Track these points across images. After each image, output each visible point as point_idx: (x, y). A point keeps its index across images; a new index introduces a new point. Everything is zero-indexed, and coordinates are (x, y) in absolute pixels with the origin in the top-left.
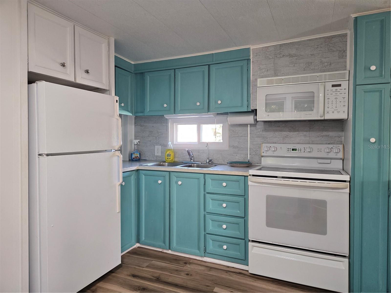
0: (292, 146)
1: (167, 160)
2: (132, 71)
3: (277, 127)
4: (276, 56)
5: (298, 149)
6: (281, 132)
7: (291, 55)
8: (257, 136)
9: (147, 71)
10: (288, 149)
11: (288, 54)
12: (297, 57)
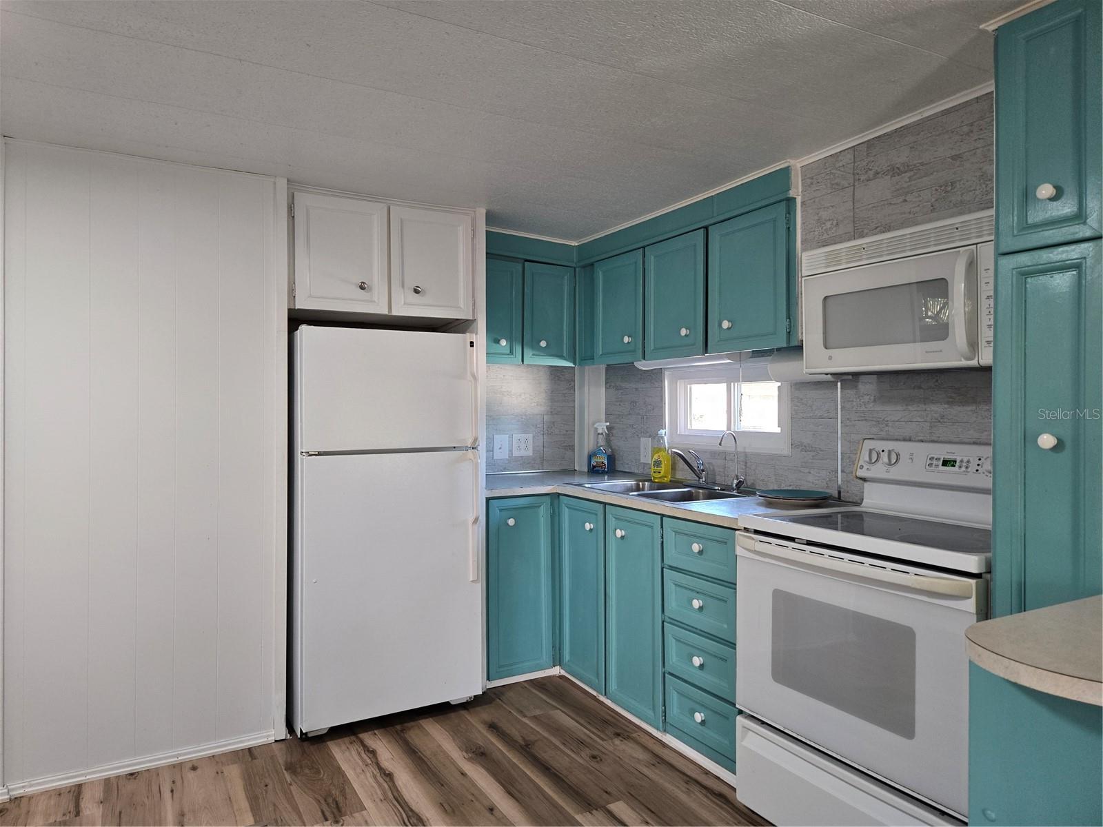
0: (944, 452)
1: (654, 475)
2: (573, 262)
3: (914, 388)
4: (857, 177)
5: (962, 461)
6: (925, 404)
7: (896, 170)
8: (861, 417)
9: (599, 258)
10: (932, 459)
11: (888, 166)
12: (912, 173)
